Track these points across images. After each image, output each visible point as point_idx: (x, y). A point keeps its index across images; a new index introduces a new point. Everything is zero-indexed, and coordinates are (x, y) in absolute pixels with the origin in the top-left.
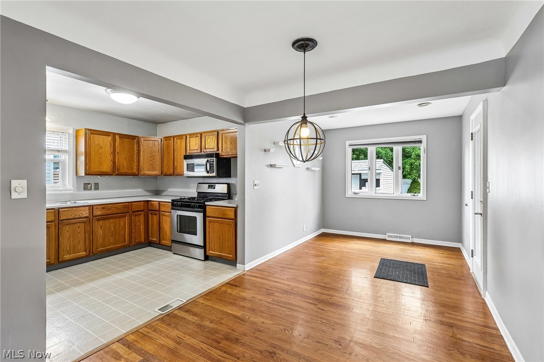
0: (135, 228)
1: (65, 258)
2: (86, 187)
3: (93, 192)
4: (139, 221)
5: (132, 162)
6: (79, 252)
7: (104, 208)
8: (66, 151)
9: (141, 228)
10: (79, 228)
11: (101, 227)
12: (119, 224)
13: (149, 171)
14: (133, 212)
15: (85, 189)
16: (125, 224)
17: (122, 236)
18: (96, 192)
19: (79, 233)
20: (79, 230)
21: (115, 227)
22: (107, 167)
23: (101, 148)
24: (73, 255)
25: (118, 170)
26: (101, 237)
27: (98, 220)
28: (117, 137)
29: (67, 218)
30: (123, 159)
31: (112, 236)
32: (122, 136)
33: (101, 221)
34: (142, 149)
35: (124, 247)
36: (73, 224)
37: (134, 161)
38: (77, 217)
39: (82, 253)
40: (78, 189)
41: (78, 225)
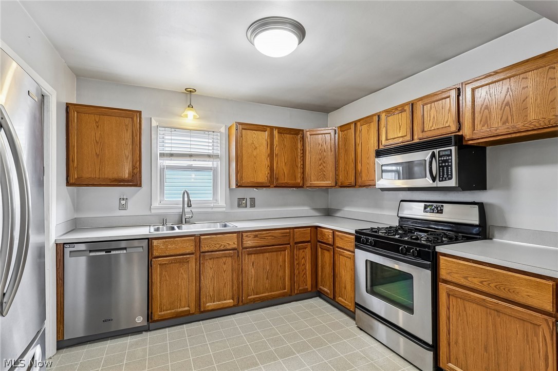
0: (298, 269)
1: (208, 306)
2: (241, 203)
3: (248, 210)
4: (303, 257)
6: (225, 300)
7: (256, 236)
8: (217, 156)
9: (307, 268)
10: (225, 264)
11: (253, 264)
12: (277, 260)
13: (318, 180)
14: (296, 243)
15: (239, 206)
16: (285, 261)
17: (281, 279)
18: (253, 210)
19: (224, 271)
20: (225, 267)
21: (271, 265)
22: (263, 177)
23: (256, 148)
24: (217, 303)
25: (277, 179)
26: (253, 279)
27: (249, 254)
28: (276, 132)
29: (210, 250)
30: (284, 164)
31: (267, 278)
32: (282, 131)
33: (253, 255)
34: (308, 148)
35: (283, 295)
36: (217, 258)
37: (297, 167)
38: (222, 248)
39: (228, 301)
40: (232, 207)
41: (224, 259)
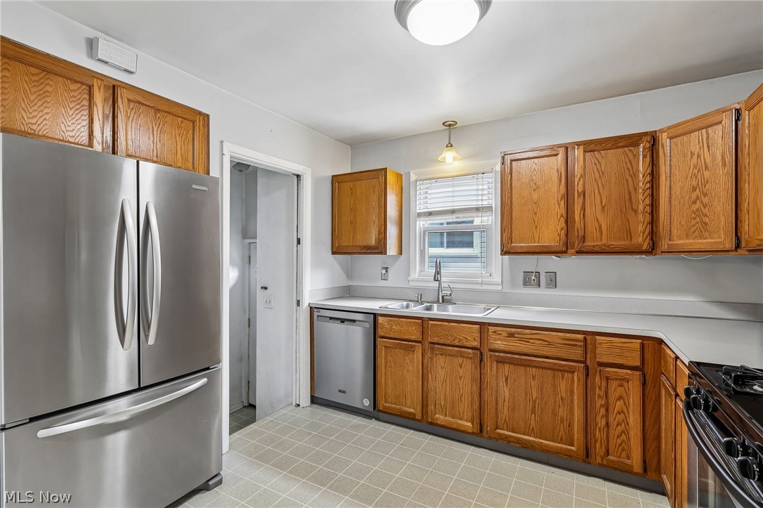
0: (607, 416)
1: (437, 419)
3: (544, 292)
4: (620, 398)
5: (633, 214)
6: (461, 419)
7: (511, 335)
8: (489, 208)
9: (631, 420)
10: (461, 366)
11: (506, 380)
12: (554, 386)
13: (687, 236)
14: (600, 364)
16: (572, 392)
17: (562, 421)
19: (460, 378)
20: (461, 371)
21: (541, 390)
22: (551, 233)
23: (538, 188)
24: (450, 419)
25: (584, 239)
26: (506, 404)
27: (500, 361)
28: (578, 153)
29: (441, 342)
30: (599, 208)
31: (533, 411)
32: (591, 146)
33: (507, 366)
35: (569, 455)
36: (451, 355)
37: (636, 211)
38: (456, 343)
39: (465, 423)
40: (513, 284)
41: (461, 360)
